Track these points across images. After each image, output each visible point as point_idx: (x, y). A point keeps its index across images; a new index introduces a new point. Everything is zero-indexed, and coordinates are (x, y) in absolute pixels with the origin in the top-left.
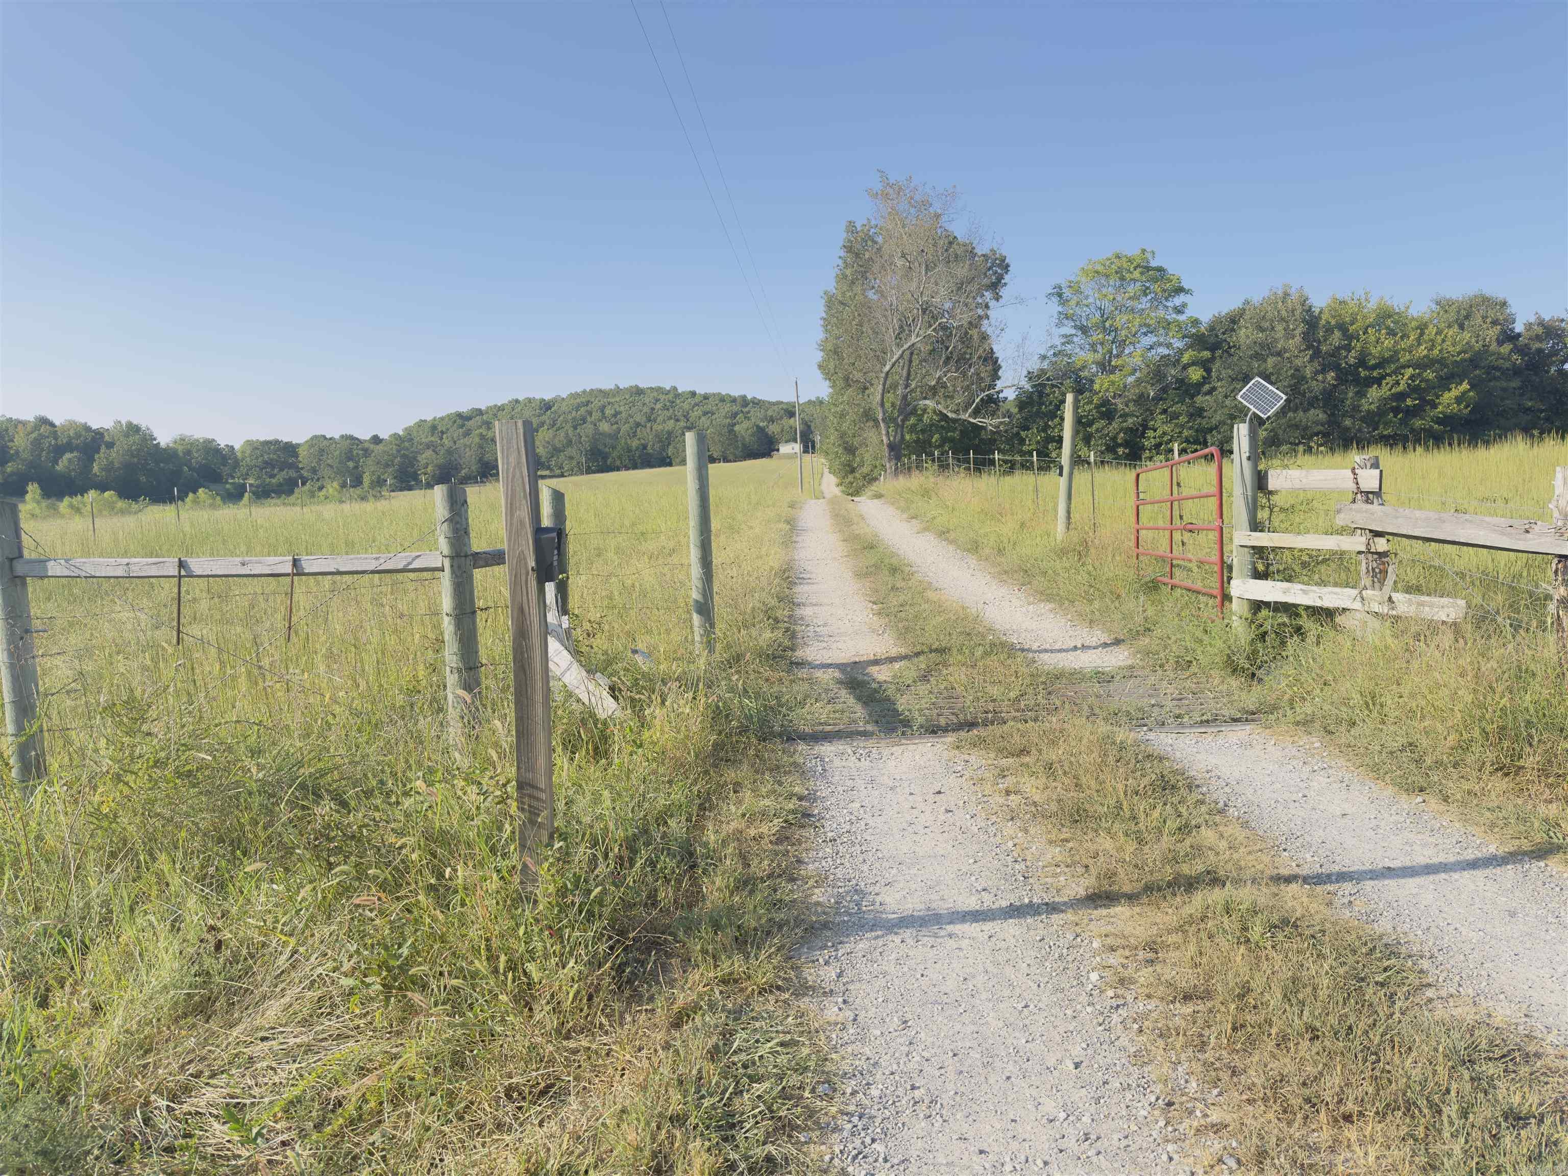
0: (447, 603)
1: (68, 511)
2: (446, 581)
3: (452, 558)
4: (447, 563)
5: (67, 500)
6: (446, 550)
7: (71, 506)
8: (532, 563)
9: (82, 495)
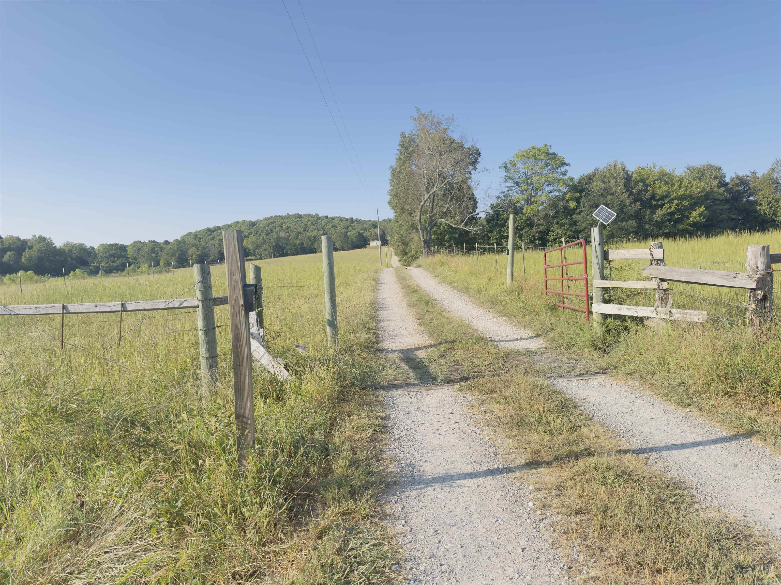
0: (200, 324)
1: (9, 281)
2: (200, 312)
3: (203, 301)
4: (200, 303)
5: (8, 276)
6: (200, 298)
7: (10, 279)
8: (242, 302)
9: (16, 274)
